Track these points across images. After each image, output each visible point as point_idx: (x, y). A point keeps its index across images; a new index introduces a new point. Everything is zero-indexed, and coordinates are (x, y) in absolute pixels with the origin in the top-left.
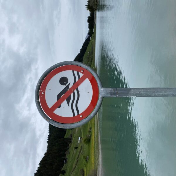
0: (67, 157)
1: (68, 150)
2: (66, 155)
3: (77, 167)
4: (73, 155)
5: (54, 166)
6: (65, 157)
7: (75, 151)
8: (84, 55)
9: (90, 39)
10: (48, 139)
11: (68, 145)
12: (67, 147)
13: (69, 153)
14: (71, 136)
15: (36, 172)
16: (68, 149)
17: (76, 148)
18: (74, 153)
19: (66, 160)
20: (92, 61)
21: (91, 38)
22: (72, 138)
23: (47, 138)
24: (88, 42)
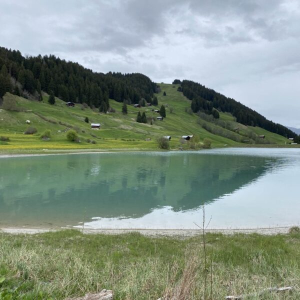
0: (77, 106)
1: (89, 107)
2: (80, 105)
3: (46, 122)
4: (77, 115)
5: (63, 86)
6: (78, 103)
7: (82, 118)
8: (262, 127)
9: (290, 139)
10: (114, 73)
11: (97, 107)
12: (93, 106)
13: (82, 109)
14: (113, 111)
15: (57, 58)
16: (91, 108)
17: (87, 121)
18: (79, 116)
19: (72, 104)
20: (242, 142)
21: (292, 139)
22: (108, 113)
23: (116, 72)
24: (286, 135)
